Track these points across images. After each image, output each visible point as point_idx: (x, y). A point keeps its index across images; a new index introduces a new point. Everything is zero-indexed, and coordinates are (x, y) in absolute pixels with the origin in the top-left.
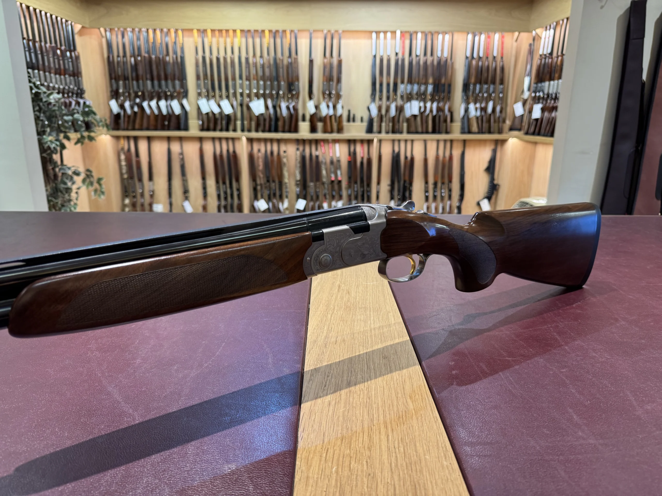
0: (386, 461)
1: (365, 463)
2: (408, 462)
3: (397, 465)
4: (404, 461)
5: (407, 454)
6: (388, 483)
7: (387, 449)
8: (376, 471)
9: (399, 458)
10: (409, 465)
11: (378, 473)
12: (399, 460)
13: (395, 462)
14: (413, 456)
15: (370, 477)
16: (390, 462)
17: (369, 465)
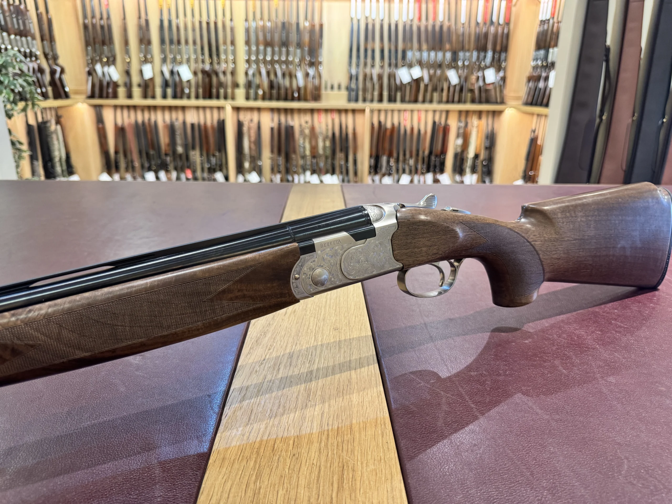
0: (315, 440)
1: (291, 442)
2: (340, 440)
3: (326, 445)
4: (336, 439)
5: (341, 432)
6: (313, 464)
7: (319, 426)
8: (303, 451)
9: (330, 437)
10: (340, 444)
11: (304, 453)
12: (330, 439)
13: (326, 441)
14: (347, 435)
15: (294, 457)
16: (319, 441)
17: (296, 444)
